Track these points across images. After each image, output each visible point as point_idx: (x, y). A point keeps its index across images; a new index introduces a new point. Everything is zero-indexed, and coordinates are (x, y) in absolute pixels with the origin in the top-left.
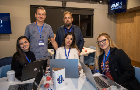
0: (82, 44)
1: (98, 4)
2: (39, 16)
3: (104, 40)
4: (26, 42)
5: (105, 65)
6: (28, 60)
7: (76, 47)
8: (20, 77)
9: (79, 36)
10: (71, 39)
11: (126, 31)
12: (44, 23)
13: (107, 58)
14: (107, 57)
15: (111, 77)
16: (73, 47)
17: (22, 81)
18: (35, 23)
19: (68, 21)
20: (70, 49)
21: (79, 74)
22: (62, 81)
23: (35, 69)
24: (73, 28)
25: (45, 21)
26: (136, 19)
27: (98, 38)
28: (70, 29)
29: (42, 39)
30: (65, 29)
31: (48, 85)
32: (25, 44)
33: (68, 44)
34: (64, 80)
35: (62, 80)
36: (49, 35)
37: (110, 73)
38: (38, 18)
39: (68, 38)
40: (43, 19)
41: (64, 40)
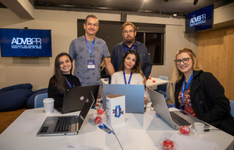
0: (148, 69)
1: (171, 18)
2: (89, 27)
3: (185, 59)
4: (67, 61)
5: (185, 96)
6: (70, 85)
7: (141, 71)
8: (60, 109)
9: (144, 57)
10: (133, 60)
11: (212, 57)
12: (96, 37)
13: (187, 86)
14: (188, 84)
15: (193, 113)
16: (135, 72)
17: (63, 113)
18: (83, 37)
19: (129, 36)
20: (131, 74)
21: (145, 108)
22: (120, 115)
23: (82, 98)
24: (137, 46)
25: (98, 35)
26: (227, 39)
27: (177, 55)
28: (132, 47)
29: (92, 59)
30: (124, 47)
31: (99, 119)
32: (66, 64)
33: (128, 67)
34: (123, 113)
35: (120, 112)
36: (102, 54)
37: (192, 107)
38: (88, 30)
39: (129, 59)
40: (95, 32)
41: (123, 61)
